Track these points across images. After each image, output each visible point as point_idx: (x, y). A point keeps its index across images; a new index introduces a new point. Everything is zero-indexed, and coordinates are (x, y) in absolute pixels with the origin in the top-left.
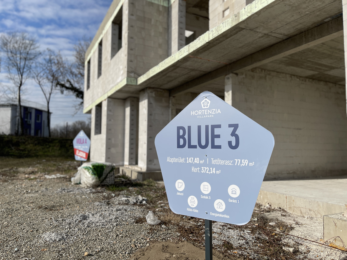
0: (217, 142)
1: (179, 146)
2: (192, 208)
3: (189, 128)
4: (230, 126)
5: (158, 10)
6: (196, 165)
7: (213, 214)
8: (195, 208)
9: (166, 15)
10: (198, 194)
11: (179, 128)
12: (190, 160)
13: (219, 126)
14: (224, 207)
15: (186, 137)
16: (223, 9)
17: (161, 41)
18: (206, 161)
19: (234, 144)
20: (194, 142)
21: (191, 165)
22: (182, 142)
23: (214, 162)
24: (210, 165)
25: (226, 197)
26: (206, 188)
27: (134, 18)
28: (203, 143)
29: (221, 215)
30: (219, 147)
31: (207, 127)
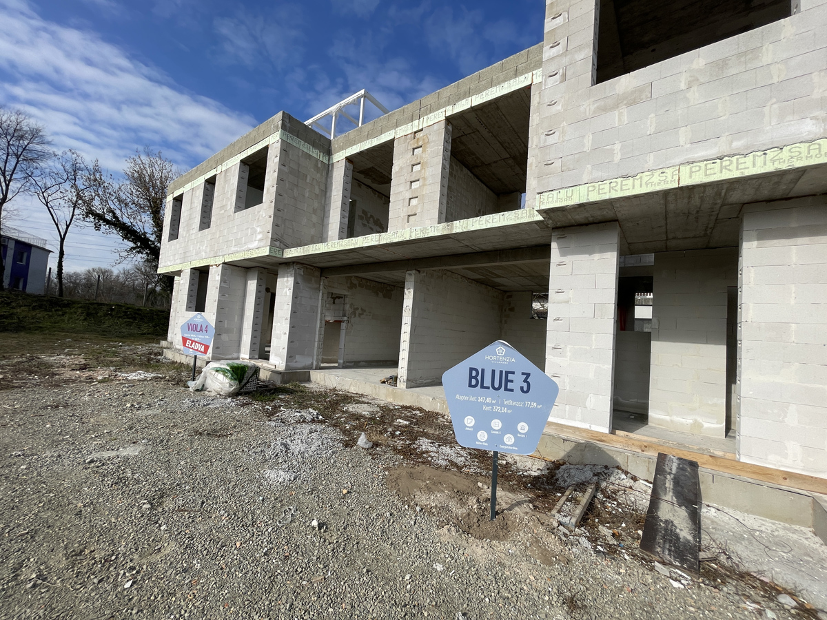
0: (510, 386)
1: (470, 385)
2: (482, 442)
3: (483, 370)
4: (523, 374)
5: (316, 165)
6: (488, 404)
7: (503, 447)
8: (485, 442)
9: (324, 173)
10: (488, 429)
11: (471, 369)
12: (481, 400)
13: (513, 373)
14: (513, 440)
15: (479, 378)
16: (411, 197)
17: (316, 205)
18: (498, 401)
19: (525, 389)
20: (487, 383)
21: (484, 403)
22: (474, 382)
23: (506, 402)
24: (502, 405)
25: (515, 432)
26: (496, 424)
27: (286, 169)
28: (497, 385)
29: (509, 448)
30: (512, 390)
31: (501, 372)
